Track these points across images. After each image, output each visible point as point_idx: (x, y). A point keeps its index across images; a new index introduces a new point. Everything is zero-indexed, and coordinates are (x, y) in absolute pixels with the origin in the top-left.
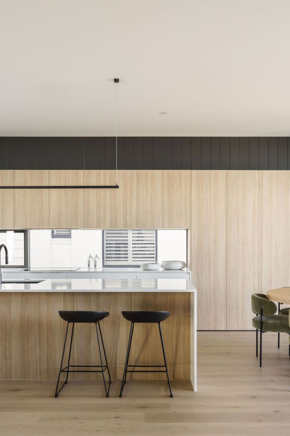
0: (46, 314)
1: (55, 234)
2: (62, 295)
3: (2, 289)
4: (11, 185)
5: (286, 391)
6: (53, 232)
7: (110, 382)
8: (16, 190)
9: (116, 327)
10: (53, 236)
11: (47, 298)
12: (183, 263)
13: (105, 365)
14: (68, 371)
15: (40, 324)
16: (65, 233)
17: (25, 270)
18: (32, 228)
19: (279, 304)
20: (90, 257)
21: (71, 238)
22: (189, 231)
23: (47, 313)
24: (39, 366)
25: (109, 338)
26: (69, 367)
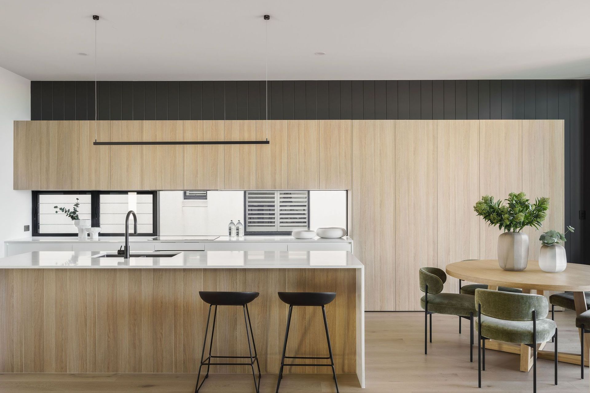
0: (182, 294)
1: (188, 194)
2: (202, 271)
3: (130, 265)
4: (139, 141)
5: (473, 387)
6: (185, 193)
7: (260, 376)
8: (144, 146)
9: (267, 310)
10: (186, 197)
11: (184, 275)
12: (343, 230)
13: (254, 356)
14: (209, 364)
15: (176, 307)
16: (199, 194)
17: (154, 239)
18: (163, 189)
19: (460, 280)
20: (232, 223)
21: (206, 199)
22: (349, 193)
23: (184, 293)
24: (174, 357)
25: (258, 323)
26: (211, 358)
